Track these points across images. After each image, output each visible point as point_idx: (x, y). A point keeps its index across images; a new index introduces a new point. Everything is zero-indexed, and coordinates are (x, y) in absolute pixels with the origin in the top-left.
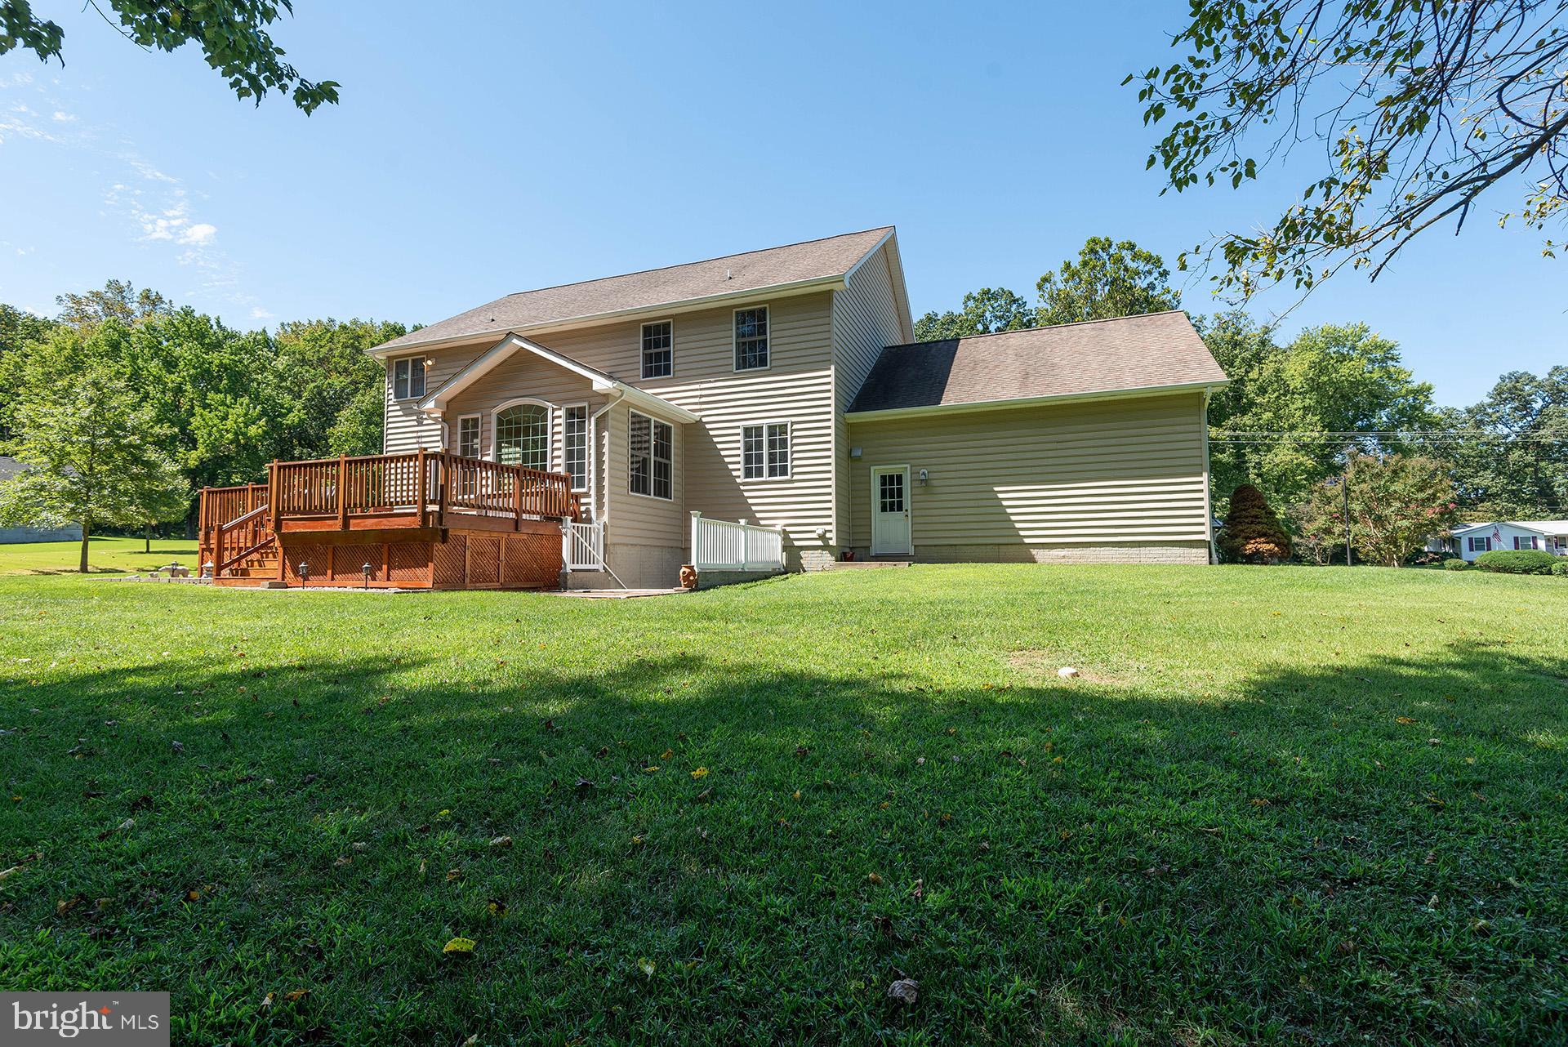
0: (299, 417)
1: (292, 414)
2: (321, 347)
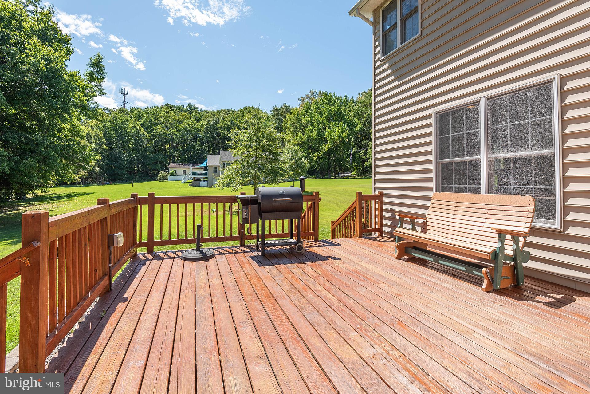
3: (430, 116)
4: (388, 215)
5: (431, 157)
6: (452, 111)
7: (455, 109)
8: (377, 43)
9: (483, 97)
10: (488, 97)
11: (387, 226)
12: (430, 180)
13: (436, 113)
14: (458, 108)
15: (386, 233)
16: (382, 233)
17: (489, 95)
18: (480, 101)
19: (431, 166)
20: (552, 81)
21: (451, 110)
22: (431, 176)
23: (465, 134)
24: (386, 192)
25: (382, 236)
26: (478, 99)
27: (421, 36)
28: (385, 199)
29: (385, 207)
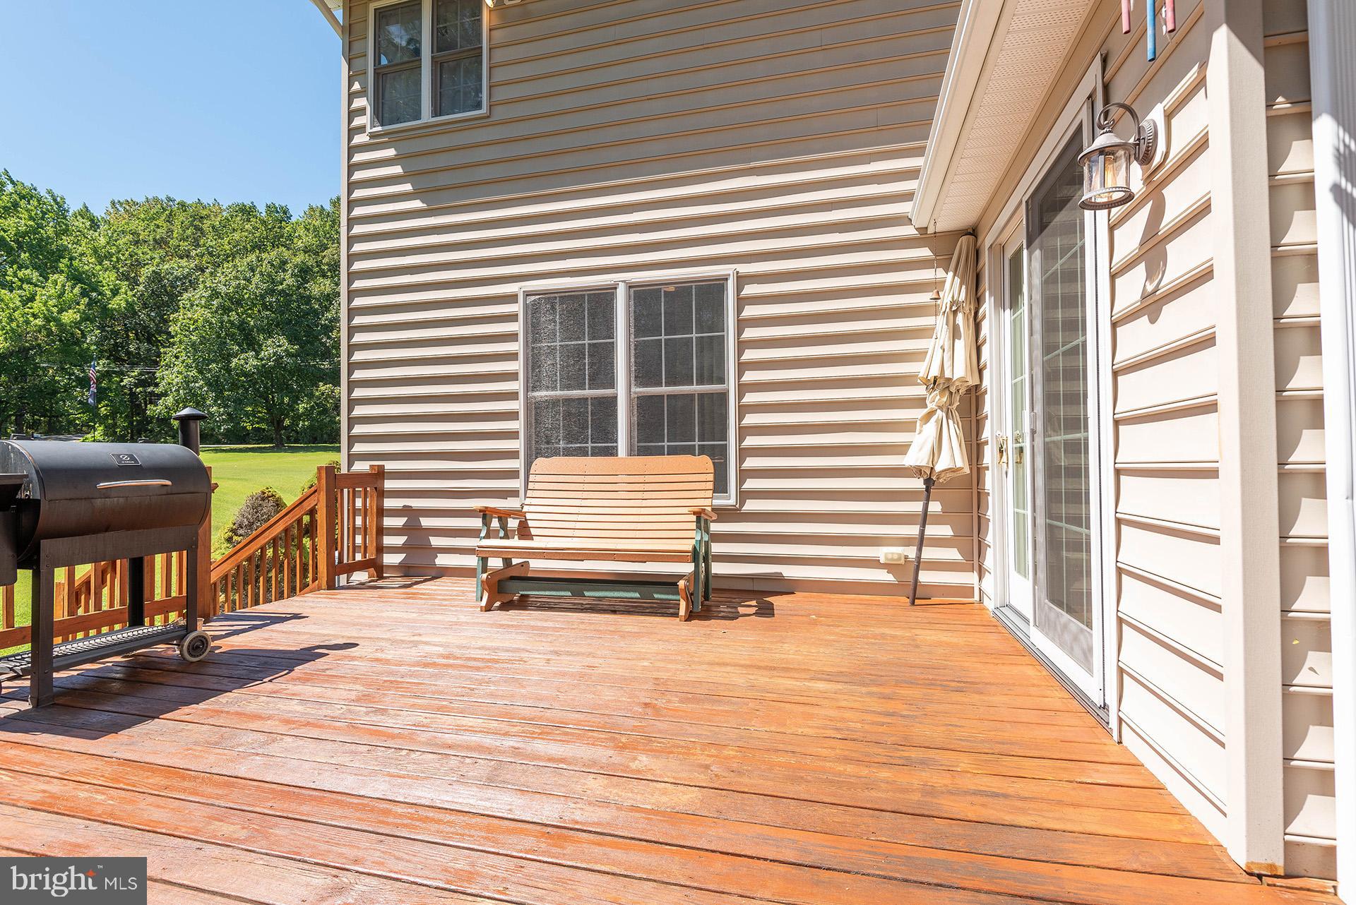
0: (127, 301)
1: (118, 298)
2: (158, 227)
3: (512, 298)
4: (399, 522)
5: (517, 386)
6: (560, 297)
7: (567, 294)
8: (357, 86)
9: (622, 281)
10: (630, 283)
11: (394, 550)
12: (513, 435)
13: (528, 294)
14: (573, 293)
15: (392, 567)
16: (379, 570)
17: (633, 280)
18: (616, 288)
19: (517, 405)
20: (727, 279)
21: (559, 295)
22: (517, 425)
23: (587, 345)
24: (390, 466)
25: (380, 577)
26: (613, 282)
27: (488, 117)
28: (389, 484)
29: (389, 503)
